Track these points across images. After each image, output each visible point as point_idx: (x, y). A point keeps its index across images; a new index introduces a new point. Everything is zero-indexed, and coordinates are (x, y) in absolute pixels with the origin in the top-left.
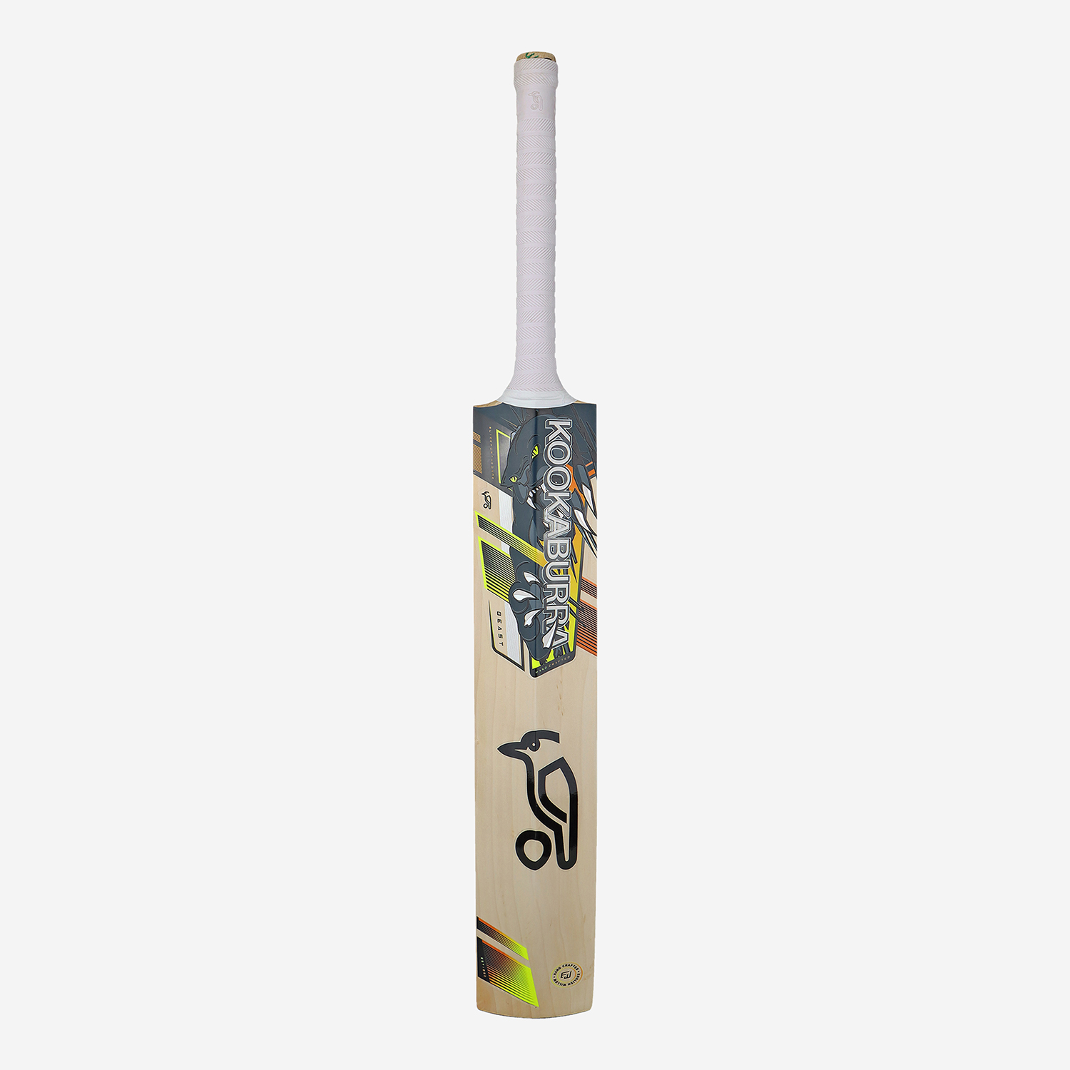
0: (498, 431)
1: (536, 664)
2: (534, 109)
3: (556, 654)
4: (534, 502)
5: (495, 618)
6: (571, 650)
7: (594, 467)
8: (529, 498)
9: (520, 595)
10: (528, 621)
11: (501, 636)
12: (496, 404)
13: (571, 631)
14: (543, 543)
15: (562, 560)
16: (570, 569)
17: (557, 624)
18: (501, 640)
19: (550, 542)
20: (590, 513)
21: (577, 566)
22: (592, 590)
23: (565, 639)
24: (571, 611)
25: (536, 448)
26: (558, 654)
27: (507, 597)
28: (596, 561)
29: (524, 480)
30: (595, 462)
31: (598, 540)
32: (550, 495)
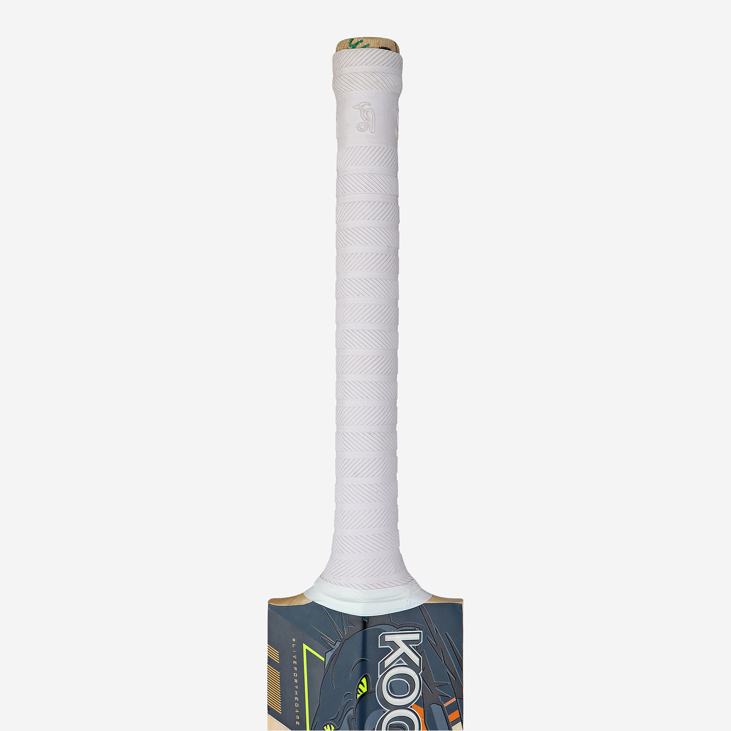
0: (305, 647)
2: (361, 130)
7: (458, 706)
12: (304, 602)
25: (364, 681)
30: (460, 698)
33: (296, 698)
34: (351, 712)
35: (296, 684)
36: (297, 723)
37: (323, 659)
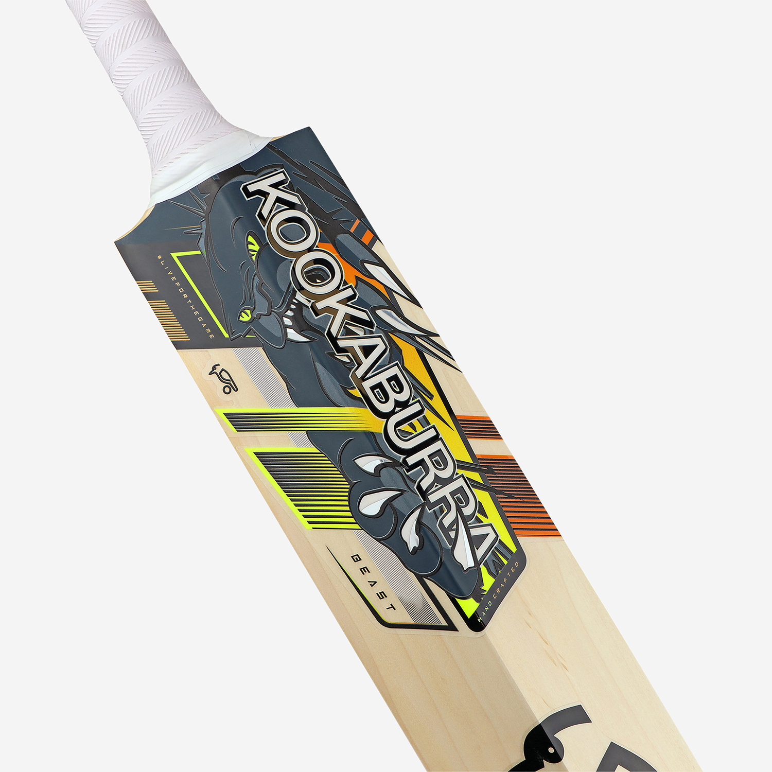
0: (175, 255)
1: (470, 606)
3: (493, 571)
4: (300, 332)
5: (354, 569)
6: (514, 549)
7: (366, 226)
8: (289, 331)
9: (371, 505)
10: (411, 540)
11: (382, 595)
13: (493, 516)
14: (356, 393)
15: (403, 405)
16: (427, 413)
17: (465, 519)
18: (386, 603)
19: (367, 385)
20: (404, 304)
21: (437, 403)
22: (486, 429)
23: (492, 537)
24: (473, 484)
26: (496, 569)
27: (352, 520)
28: (463, 375)
29: (262, 306)
30: (361, 216)
31: (445, 340)
32: (320, 305)
33: (196, 313)
34: (256, 279)
35: (187, 299)
36: (211, 336)
37: (199, 252)
